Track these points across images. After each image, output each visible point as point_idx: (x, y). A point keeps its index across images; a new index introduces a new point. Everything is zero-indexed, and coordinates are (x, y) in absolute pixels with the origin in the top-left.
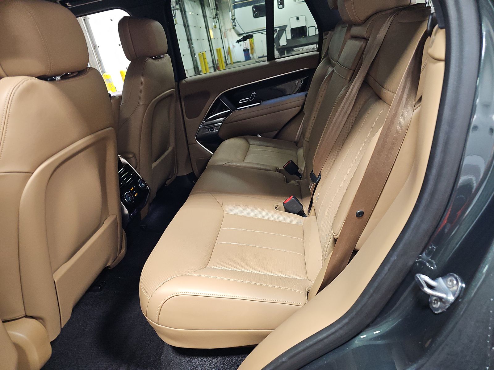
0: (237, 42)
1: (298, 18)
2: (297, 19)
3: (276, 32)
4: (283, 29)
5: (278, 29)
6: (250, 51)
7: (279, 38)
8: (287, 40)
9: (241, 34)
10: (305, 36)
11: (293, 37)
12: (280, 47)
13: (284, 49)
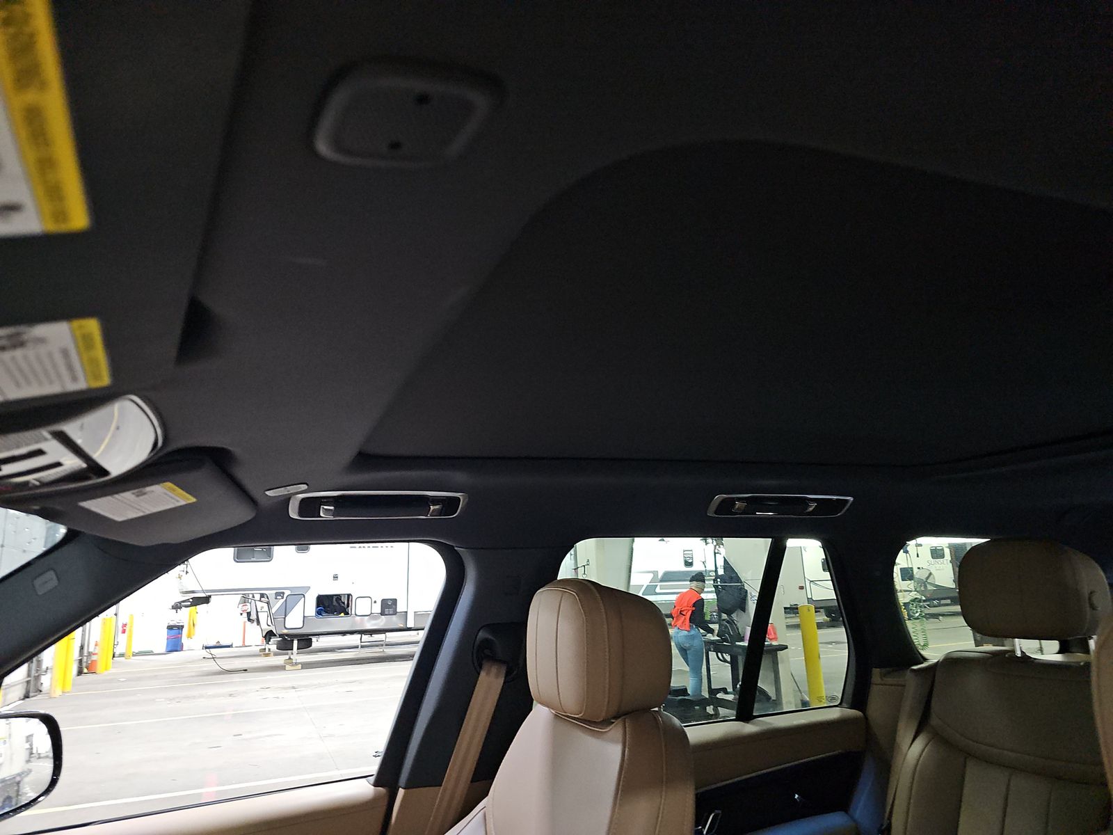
0: (171, 607)
1: (337, 577)
2: (334, 578)
3: (282, 598)
4: (299, 594)
5: (287, 593)
6: (185, 631)
7: (286, 611)
8: (304, 617)
9: (193, 592)
10: (347, 613)
11: (319, 613)
12: (285, 631)
13: (293, 636)
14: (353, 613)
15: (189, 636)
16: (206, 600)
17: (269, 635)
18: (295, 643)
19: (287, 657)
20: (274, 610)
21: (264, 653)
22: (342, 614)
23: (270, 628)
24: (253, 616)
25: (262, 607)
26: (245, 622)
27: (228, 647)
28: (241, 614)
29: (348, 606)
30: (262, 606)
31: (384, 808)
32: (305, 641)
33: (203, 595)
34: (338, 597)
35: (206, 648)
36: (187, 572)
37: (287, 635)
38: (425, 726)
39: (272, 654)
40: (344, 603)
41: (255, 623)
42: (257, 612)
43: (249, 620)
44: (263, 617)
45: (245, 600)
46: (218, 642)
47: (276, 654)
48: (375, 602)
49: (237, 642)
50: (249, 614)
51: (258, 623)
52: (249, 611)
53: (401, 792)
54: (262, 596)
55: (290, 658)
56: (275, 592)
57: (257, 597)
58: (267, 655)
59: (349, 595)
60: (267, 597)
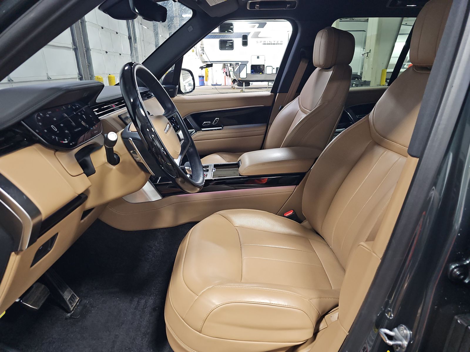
0: (200, 68)
1: (259, 57)
2: (257, 57)
3: (238, 65)
4: (244, 64)
5: (240, 63)
6: (205, 78)
7: (240, 71)
8: (247, 74)
9: (206, 62)
10: (263, 73)
11: (252, 72)
12: (240, 79)
13: (243, 81)
14: (265, 73)
15: (206, 80)
16: (211, 65)
17: (234, 81)
18: (244, 83)
19: (241, 90)
20: (235, 70)
21: (233, 88)
22: (261, 73)
23: (234, 78)
24: (228, 74)
25: (231, 70)
26: (225, 76)
27: (220, 85)
28: (224, 73)
29: (263, 70)
30: (231, 68)
31: (273, 98)
32: (247, 83)
33: (210, 63)
34: (259, 66)
35: (213, 85)
36: (204, 54)
37: (241, 80)
38: (284, 77)
39: (236, 88)
40: (262, 69)
41: (229, 76)
42: (229, 72)
43: (227, 75)
44: (231, 73)
45: (224, 66)
46: (216, 83)
47: (237, 89)
48: (274, 69)
49: (223, 84)
50: (226, 73)
51: (230, 76)
52: (226, 72)
53: (278, 94)
54: (231, 65)
55: (242, 90)
56: (235, 63)
57: (229, 65)
58: (234, 89)
59: (264, 65)
60: (233, 65)
